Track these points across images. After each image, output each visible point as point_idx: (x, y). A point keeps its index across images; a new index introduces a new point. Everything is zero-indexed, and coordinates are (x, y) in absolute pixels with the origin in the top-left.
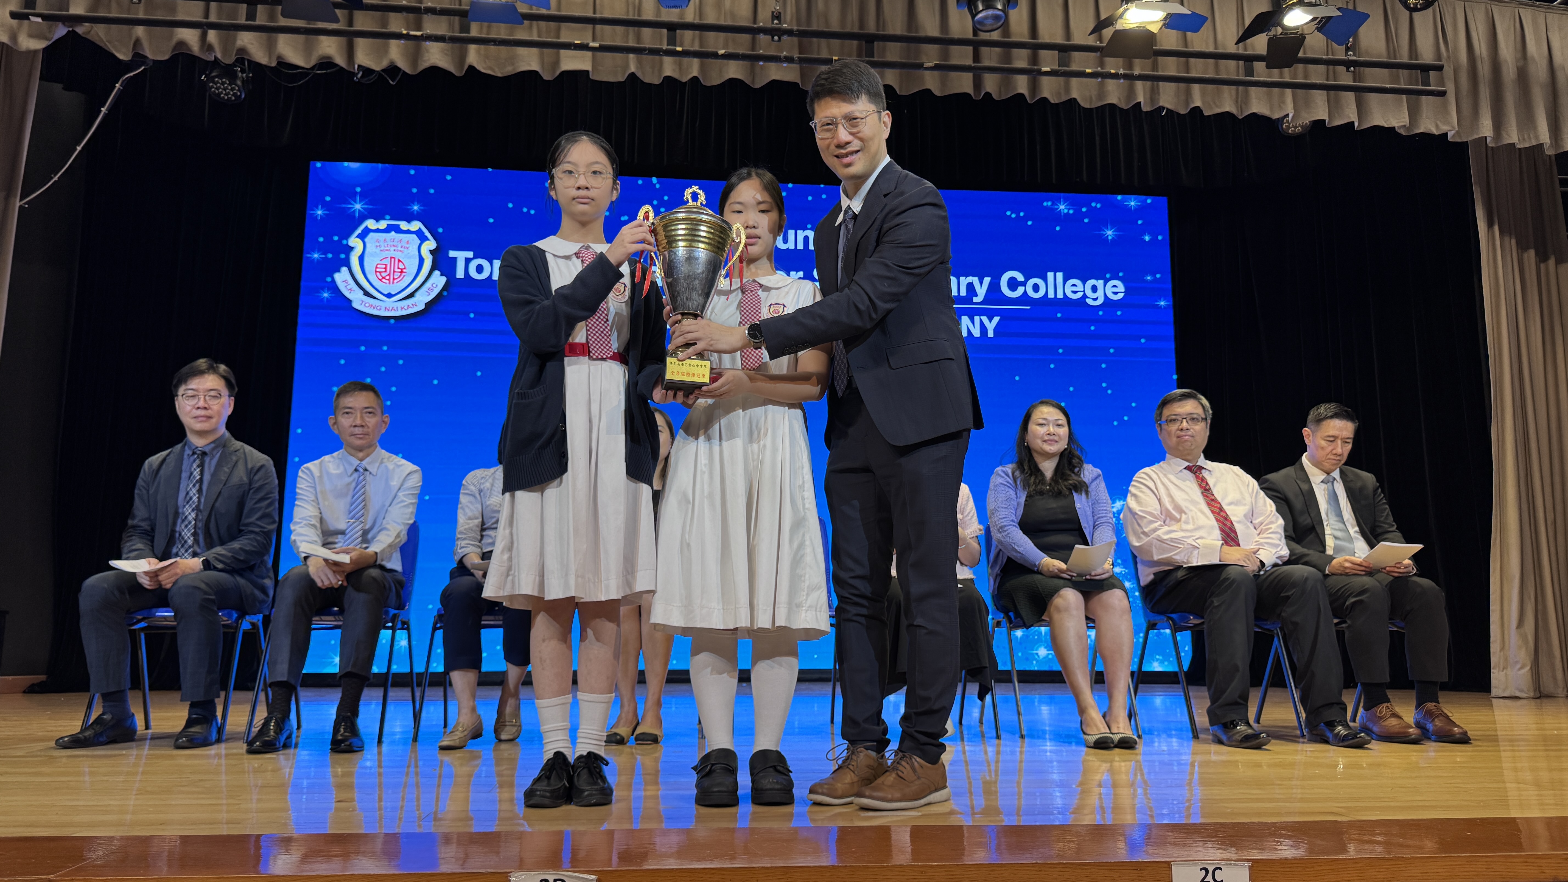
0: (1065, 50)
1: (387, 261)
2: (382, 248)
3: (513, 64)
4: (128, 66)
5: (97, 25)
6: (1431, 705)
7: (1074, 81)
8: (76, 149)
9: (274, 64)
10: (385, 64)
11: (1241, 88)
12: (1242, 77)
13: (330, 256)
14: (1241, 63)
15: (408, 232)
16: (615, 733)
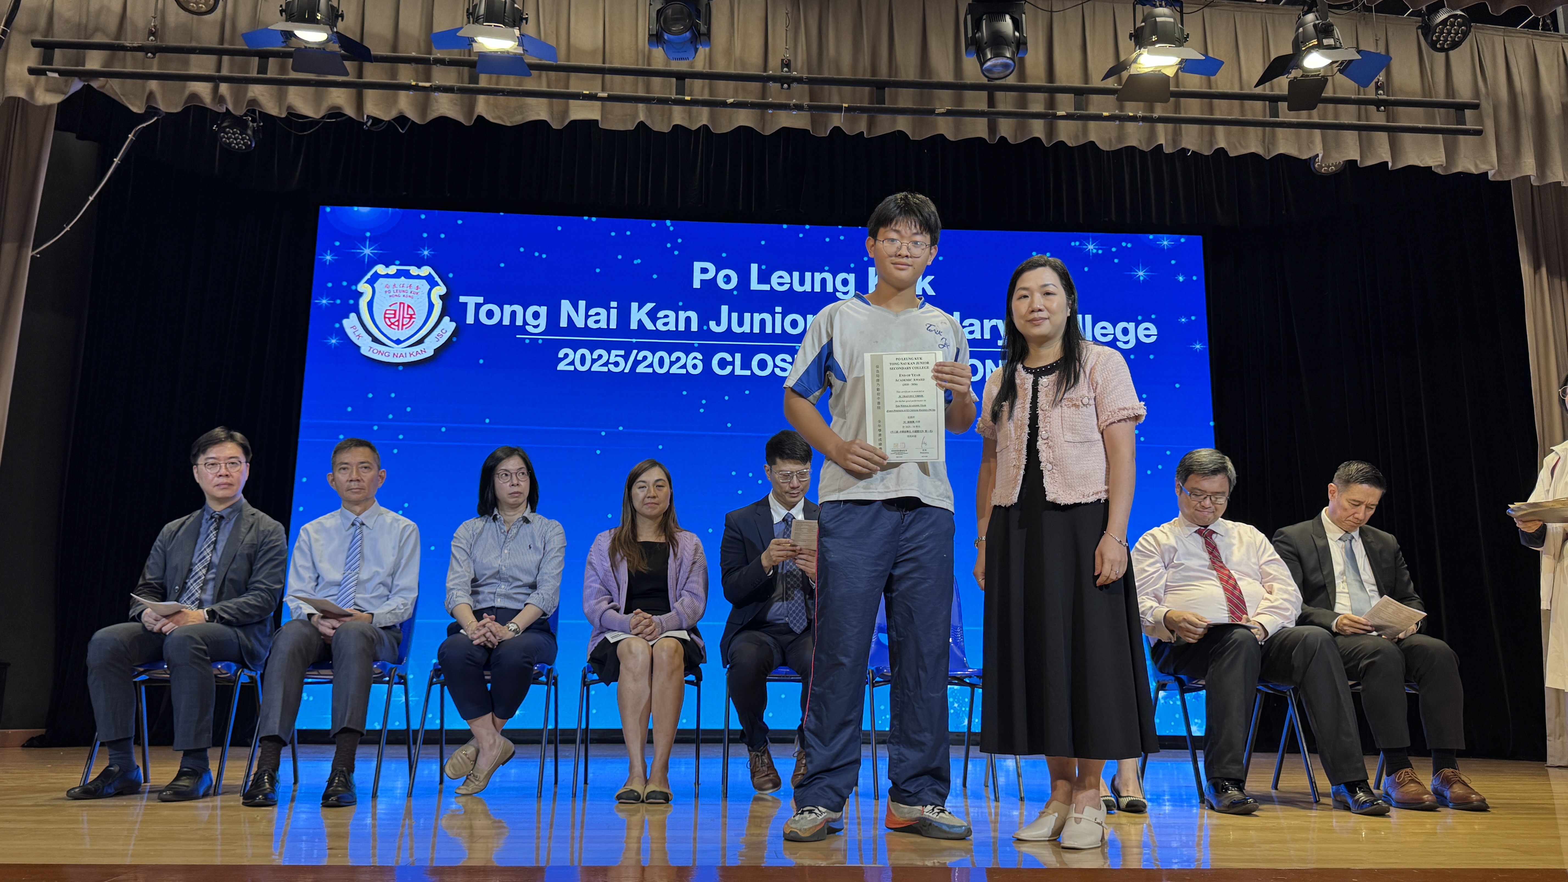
0: (1082, 93)
1: (396, 307)
2: (391, 294)
3: (522, 113)
4: (141, 118)
5: (113, 79)
6: (1448, 771)
7: (1092, 124)
8: (89, 199)
9: (283, 116)
10: (394, 114)
11: (1267, 129)
12: (1268, 119)
13: (338, 302)
14: (1267, 102)
15: (418, 277)
16: (631, 790)
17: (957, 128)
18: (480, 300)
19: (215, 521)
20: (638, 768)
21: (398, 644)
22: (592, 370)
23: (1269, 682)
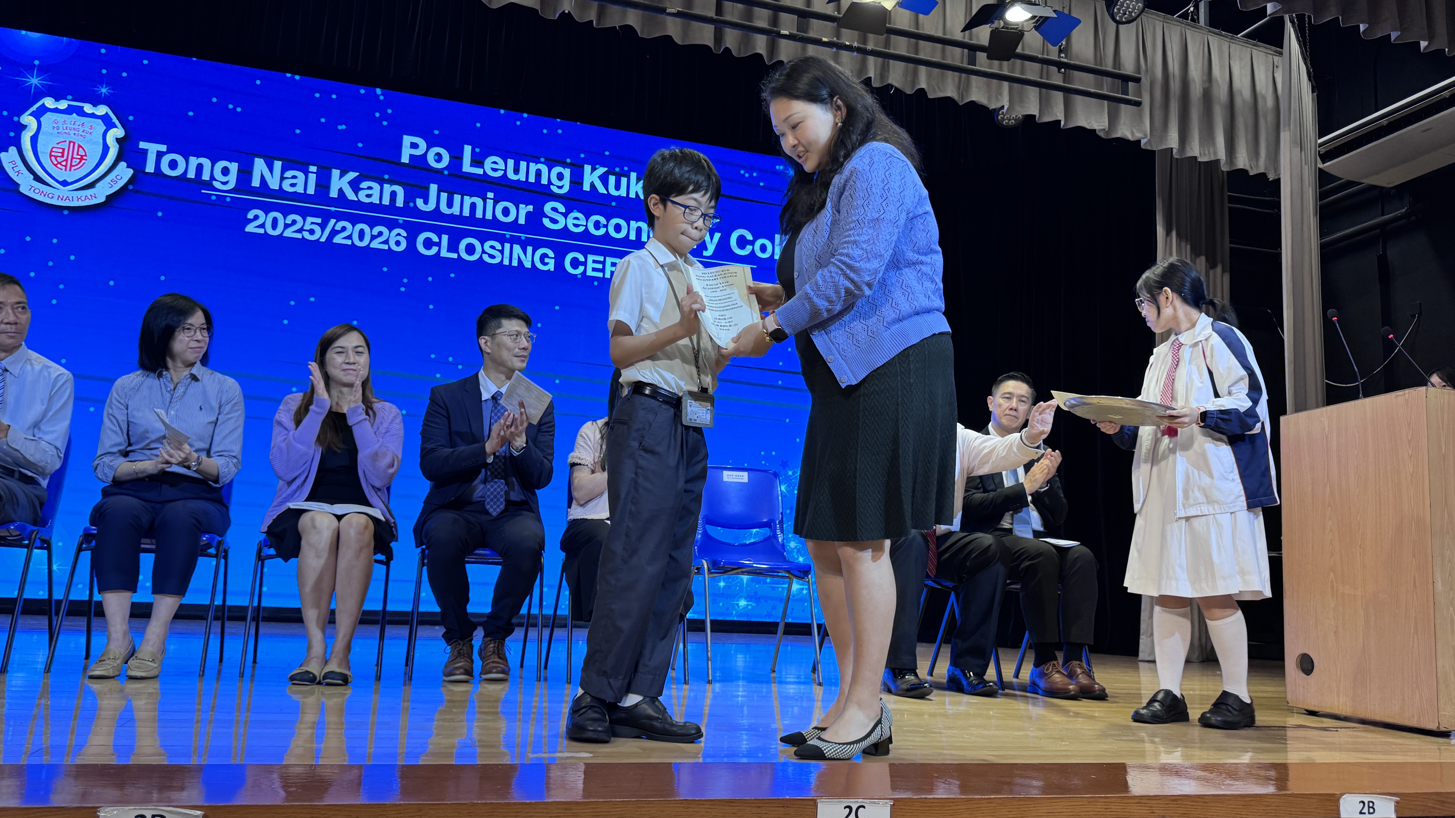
0: (804, 15)
1: (65, 146)
2: (59, 131)
6: (1076, 664)
7: (811, 48)
11: (963, 75)
12: (965, 65)
14: (966, 51)
15: (93, 116)
16: (307, 671)
17: (685, 31)
18: (163, 148)
20: (318, 648)
22: (284, 235)
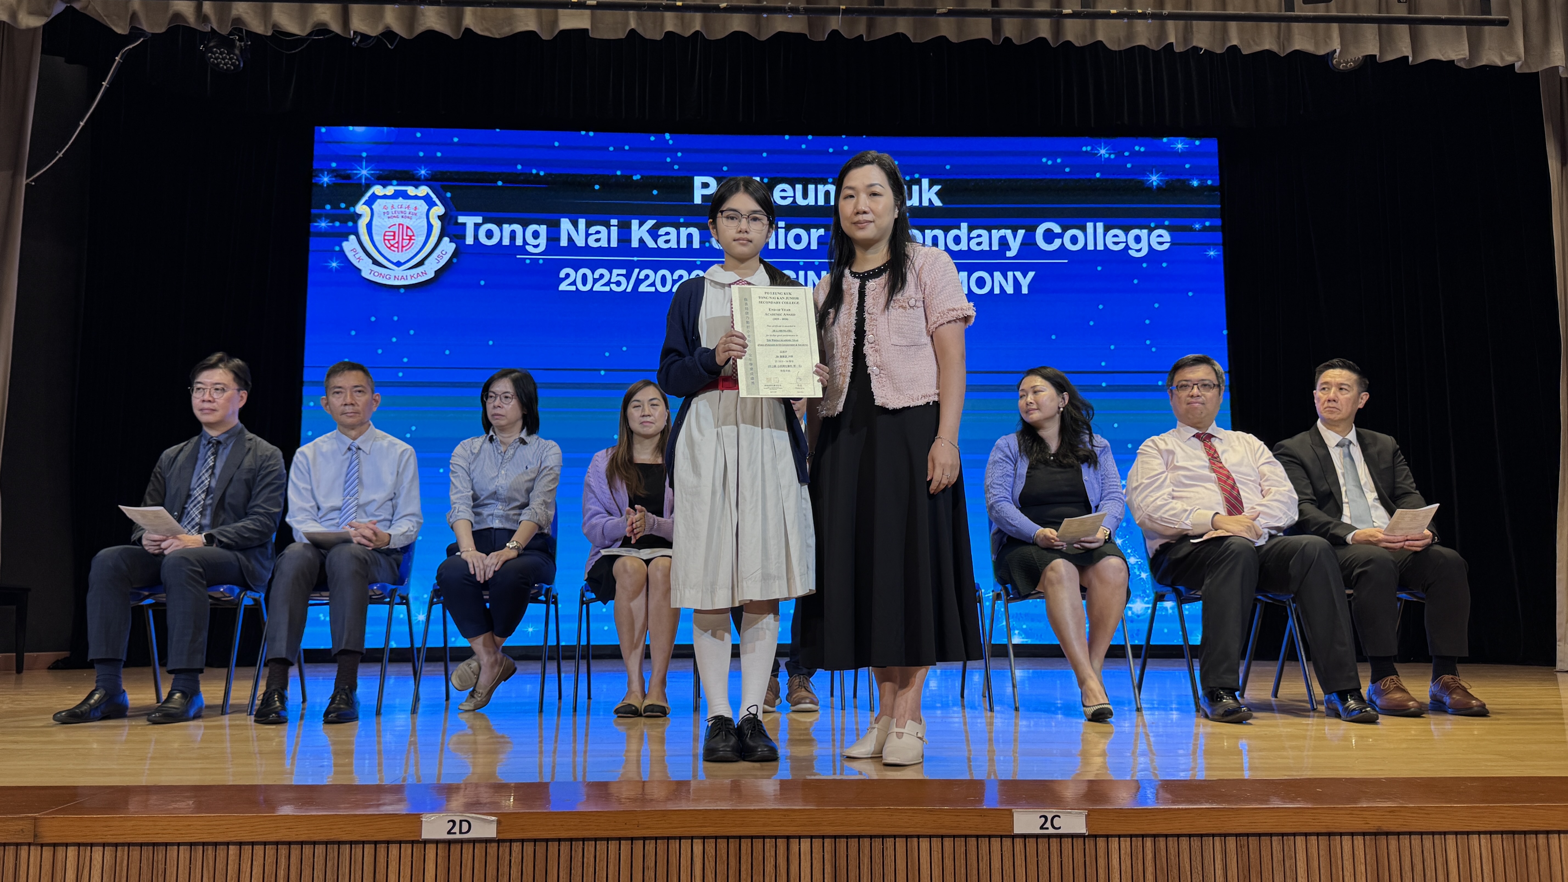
1: (395, 229)
2: (390, 215)
3: (511, 25)
4: (127, 39)
6: (1447, 678)
7: (1099, 22)
9: (269, 34)
10: (381, 29)
11: (1282, 24)
12: (1283, 13)
13: (337, 224)
15: (416, 197)
16: (629, 705)
17: (960, 29)
18: (479, 220)
19: (213, 446)
20: (636, 686)
21: (398, 566)
22: (594, 289)
23: (1269, 592)
